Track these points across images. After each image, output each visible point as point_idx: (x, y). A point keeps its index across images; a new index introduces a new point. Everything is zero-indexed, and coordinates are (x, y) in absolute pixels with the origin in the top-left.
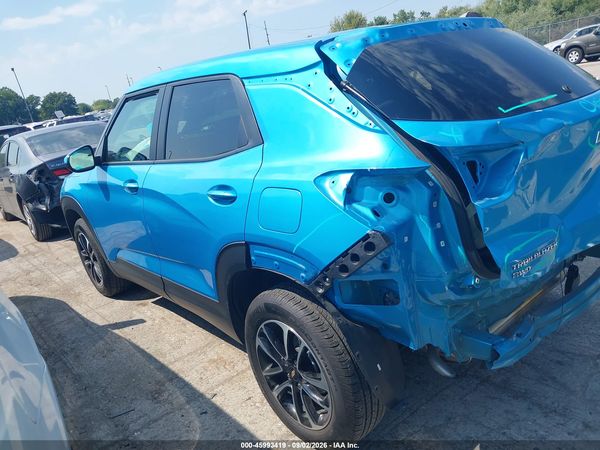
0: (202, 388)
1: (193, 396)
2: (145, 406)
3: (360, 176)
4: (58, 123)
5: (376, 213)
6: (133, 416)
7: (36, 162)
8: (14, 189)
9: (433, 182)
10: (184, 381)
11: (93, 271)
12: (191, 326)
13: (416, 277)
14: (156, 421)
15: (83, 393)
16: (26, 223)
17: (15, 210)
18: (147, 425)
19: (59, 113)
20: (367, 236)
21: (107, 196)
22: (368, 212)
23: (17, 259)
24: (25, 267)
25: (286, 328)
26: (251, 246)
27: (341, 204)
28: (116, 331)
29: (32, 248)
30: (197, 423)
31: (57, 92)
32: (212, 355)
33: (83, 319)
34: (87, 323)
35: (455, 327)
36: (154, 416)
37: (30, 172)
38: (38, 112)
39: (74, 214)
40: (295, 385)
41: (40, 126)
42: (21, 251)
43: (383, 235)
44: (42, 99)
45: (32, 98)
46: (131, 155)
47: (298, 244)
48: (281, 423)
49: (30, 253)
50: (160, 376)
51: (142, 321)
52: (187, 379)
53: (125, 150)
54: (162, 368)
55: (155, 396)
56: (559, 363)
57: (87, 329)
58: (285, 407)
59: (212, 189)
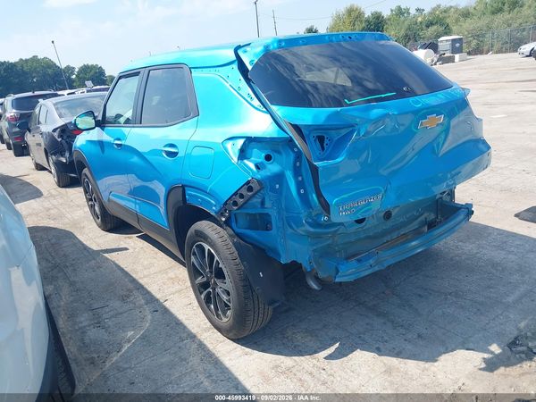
0: (158, 296)
1: (151, 299)
2: (117, 304)
3: (250, 141)
4: (88, 91)
5: (257, 167)
6: (107, 309)
7: (60, 122)
8: (43, 144)
9: (298, 148)
10: (147, 290)
11: (94, 210)
12: (161, 254)
13: (285, 213)
14: (121, 314)
15: (74, 293)
16: (51, 172)
17: (43, 162)
18: (115, 316)
19: (89, 83)
20: (248, 182)
21: (103, 151)
22: (252, 166)
23: (41, 199)
24: (46, 206)
25: (207, 247)
26: (186, 188)
27: (236, 159)
28: (106, 255)
29: (53, 192)
30: (149, 317)
31: (90, 64)
32: (171, 275)
33: (83, 244)
34: (86, 248)
35: (315, 251)
36: (120, 311)
37: (54, 130)
38: (73, 81)
39: (82, 165)
40: (214, 289)
41: (74, 93)
42: (45, 193)
43: (258, 181)
44: (77, 70)
45: (68, 67)
46: (122, 120)
47: (210, 186)
48: (207, 321)
49: (52, 195)
50: (131, 286)
51: (126, 249)
52: (149, 289)
53: (119, 116)
54: (134, 281)
55: (124, 299)
56: (420, 295)
57: (85, 253)
58: (209, 307)
59: (165, 146)
